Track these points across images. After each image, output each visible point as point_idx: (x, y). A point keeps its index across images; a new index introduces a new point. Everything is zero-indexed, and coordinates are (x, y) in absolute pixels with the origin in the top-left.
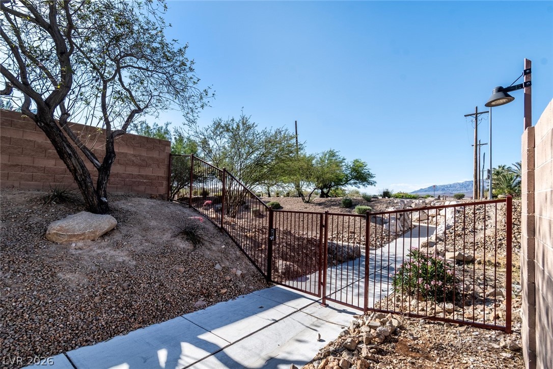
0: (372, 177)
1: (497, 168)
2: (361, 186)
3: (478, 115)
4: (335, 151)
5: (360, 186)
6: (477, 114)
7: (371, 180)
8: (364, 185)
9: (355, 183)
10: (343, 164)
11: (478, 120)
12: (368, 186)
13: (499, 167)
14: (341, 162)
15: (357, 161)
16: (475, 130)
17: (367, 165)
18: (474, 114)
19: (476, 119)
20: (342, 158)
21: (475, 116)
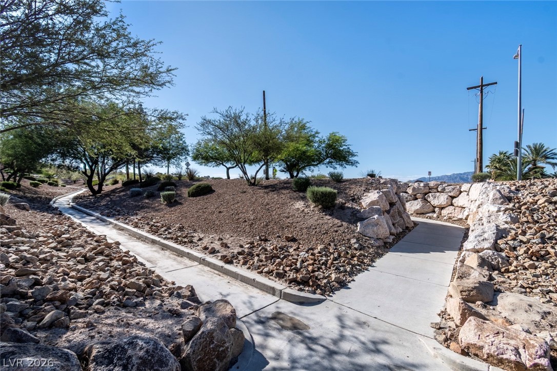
0: (353, 155)
1: (498, 155)
2: (338, 166)
3: (484, 88)
4: (304, 121)
5: (336, 166)
6: (482, 86)
7: (352, 159)
8: (342, 165)
9: (329, 162)
10: (317, 139)
11: (483, 94)
12: (347, 166)
13: (501, 154)
14: (314, 136)
15: (333, 134)
16: (480, 105)
17: (346, 140)
18: (479, 87)
19: (482, 92)
20: (315, 130)
21: (480, 88)
